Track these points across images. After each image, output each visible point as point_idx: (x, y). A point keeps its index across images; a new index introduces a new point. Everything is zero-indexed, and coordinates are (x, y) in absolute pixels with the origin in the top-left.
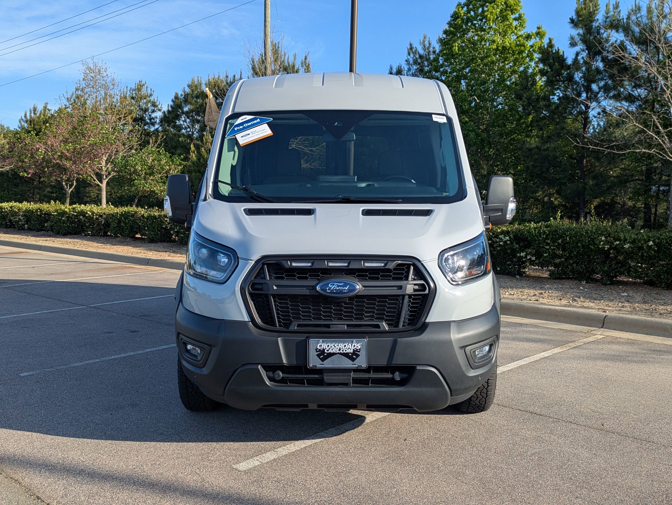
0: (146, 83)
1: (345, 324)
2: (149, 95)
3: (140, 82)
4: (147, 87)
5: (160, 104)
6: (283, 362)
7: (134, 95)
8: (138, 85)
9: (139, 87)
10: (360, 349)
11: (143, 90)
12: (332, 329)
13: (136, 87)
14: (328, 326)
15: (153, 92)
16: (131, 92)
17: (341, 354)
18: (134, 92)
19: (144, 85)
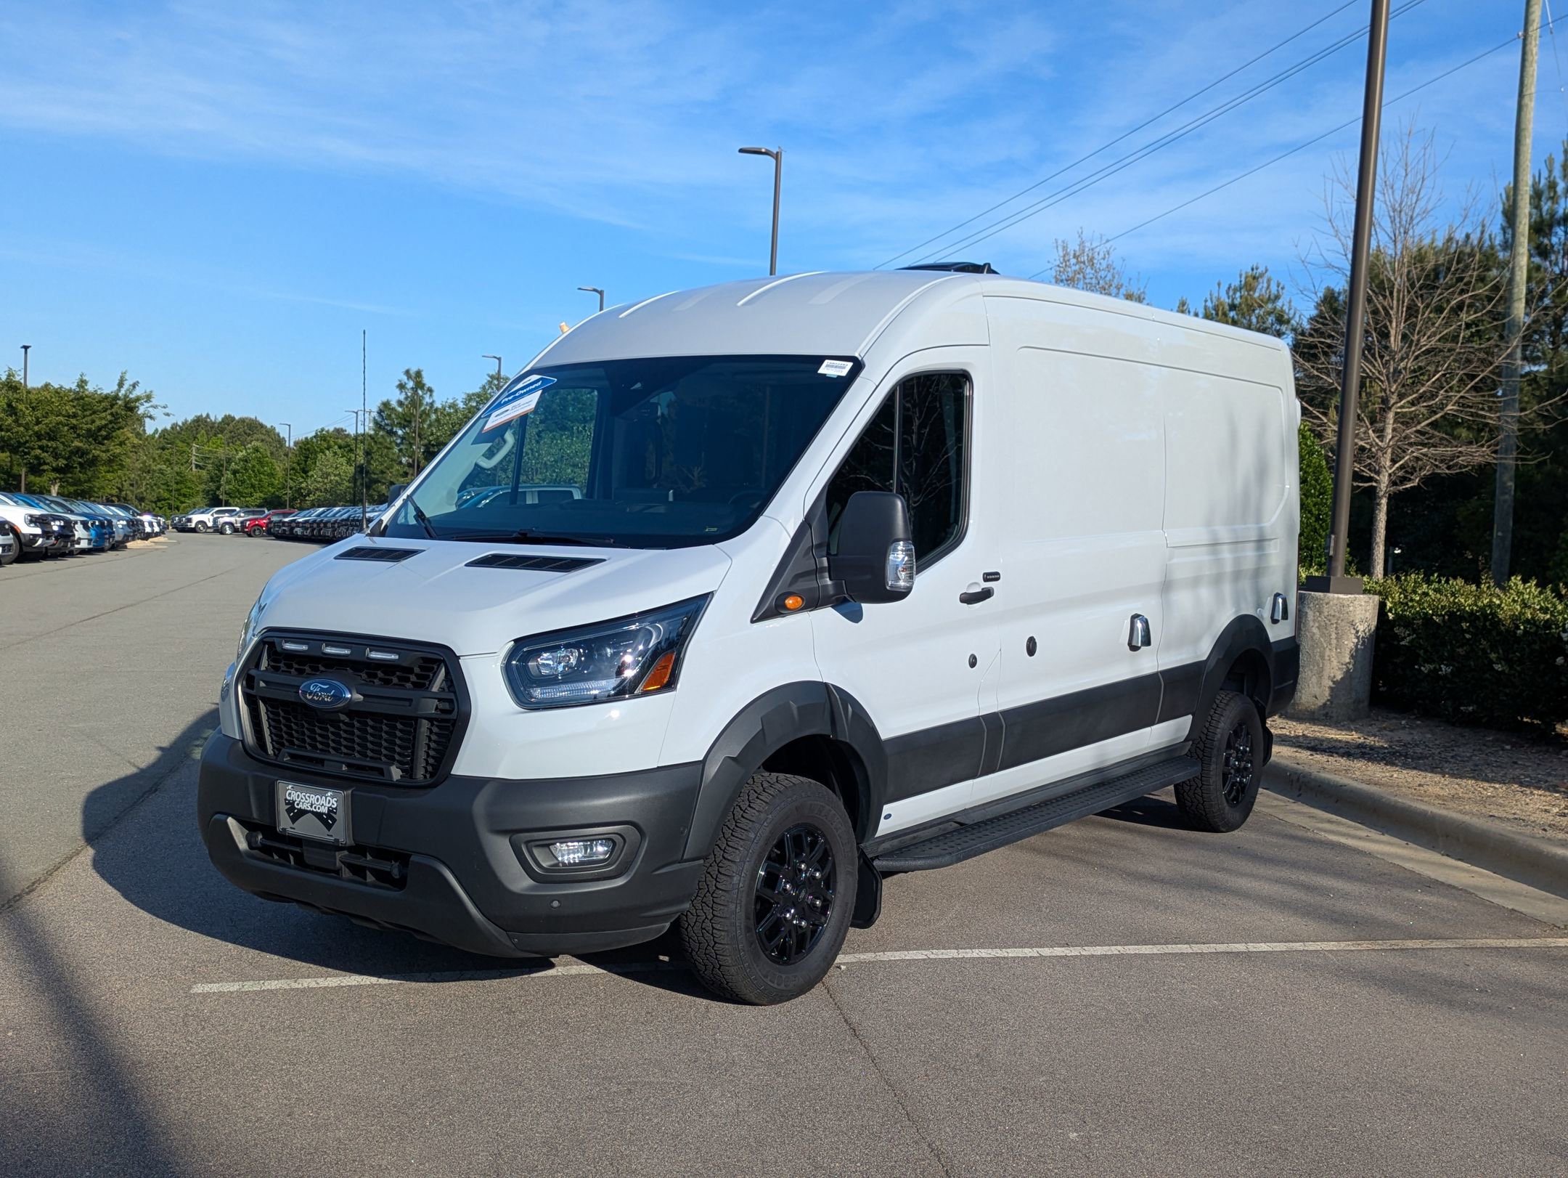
0: (1266, 271)
1: (343, 763)
2: (1272, 297)
3: (1253, 269)
4: (1269, 281)
5: (1297, 316)
6: (252, 814)
7: (1237, 301)
8: (1246, 277)
9: (1251, 281)
10: (336, 809)
11: (1260, 287)
12: (328, 768)
13: (1243, 283)
14: (321, 762)
15: (1283, 288)
16: (1231, 293)
17: (313, 812)
18: (1238, 294)
19: (1262, 275)
